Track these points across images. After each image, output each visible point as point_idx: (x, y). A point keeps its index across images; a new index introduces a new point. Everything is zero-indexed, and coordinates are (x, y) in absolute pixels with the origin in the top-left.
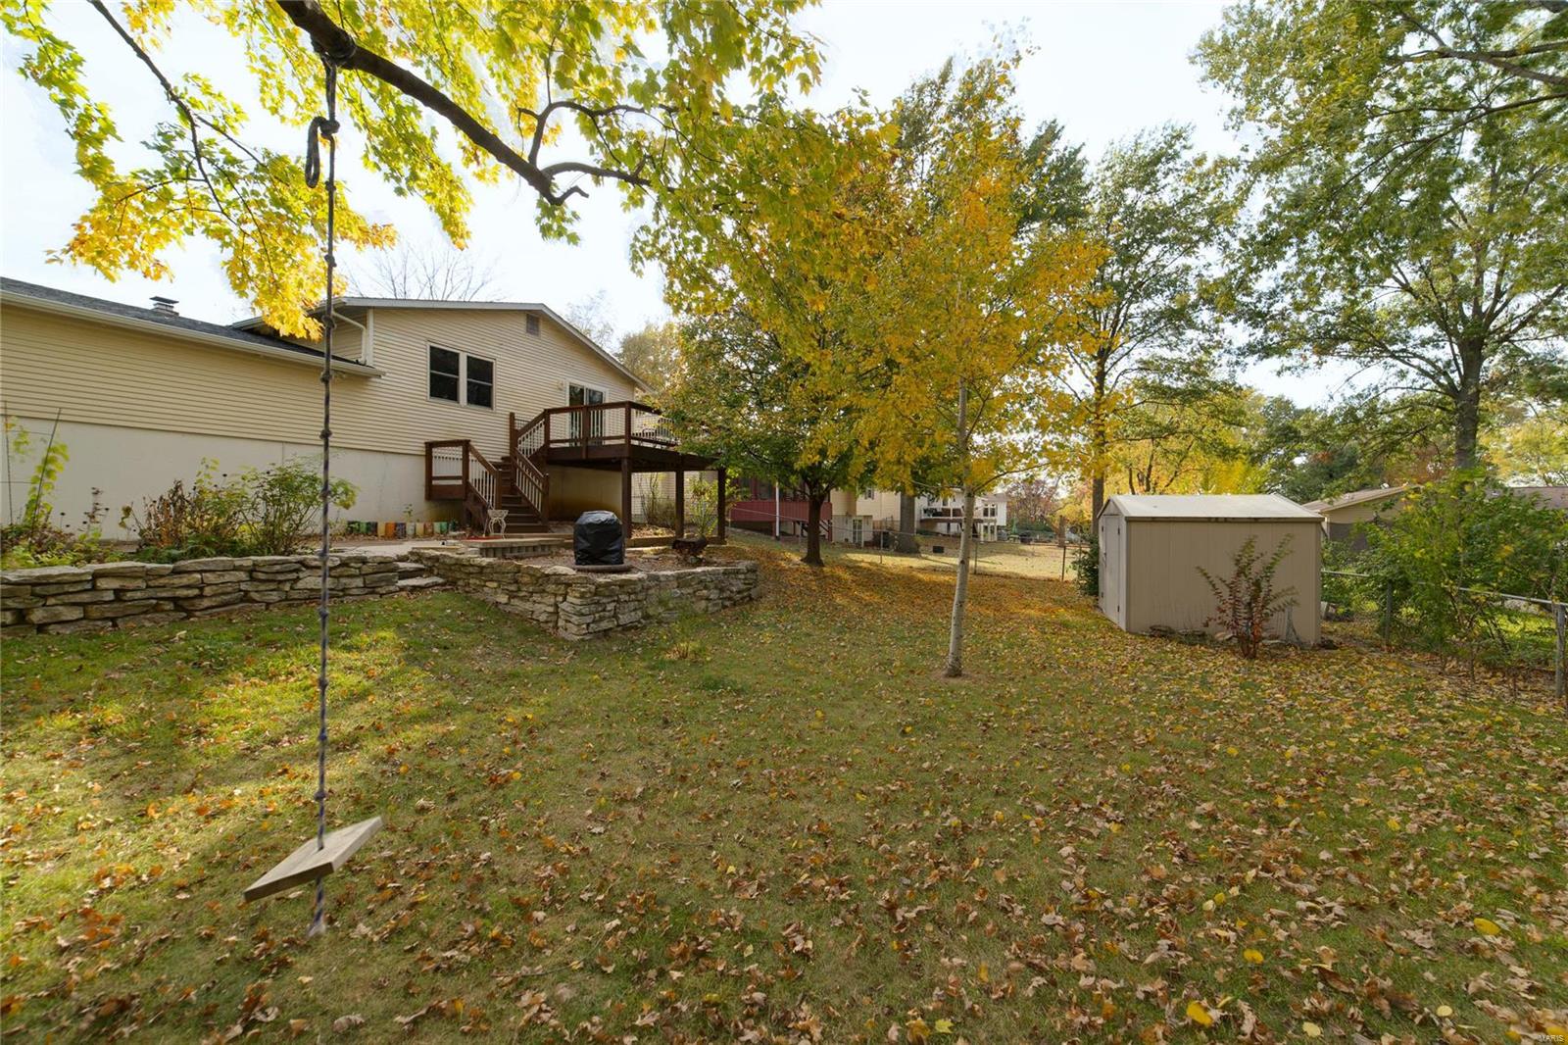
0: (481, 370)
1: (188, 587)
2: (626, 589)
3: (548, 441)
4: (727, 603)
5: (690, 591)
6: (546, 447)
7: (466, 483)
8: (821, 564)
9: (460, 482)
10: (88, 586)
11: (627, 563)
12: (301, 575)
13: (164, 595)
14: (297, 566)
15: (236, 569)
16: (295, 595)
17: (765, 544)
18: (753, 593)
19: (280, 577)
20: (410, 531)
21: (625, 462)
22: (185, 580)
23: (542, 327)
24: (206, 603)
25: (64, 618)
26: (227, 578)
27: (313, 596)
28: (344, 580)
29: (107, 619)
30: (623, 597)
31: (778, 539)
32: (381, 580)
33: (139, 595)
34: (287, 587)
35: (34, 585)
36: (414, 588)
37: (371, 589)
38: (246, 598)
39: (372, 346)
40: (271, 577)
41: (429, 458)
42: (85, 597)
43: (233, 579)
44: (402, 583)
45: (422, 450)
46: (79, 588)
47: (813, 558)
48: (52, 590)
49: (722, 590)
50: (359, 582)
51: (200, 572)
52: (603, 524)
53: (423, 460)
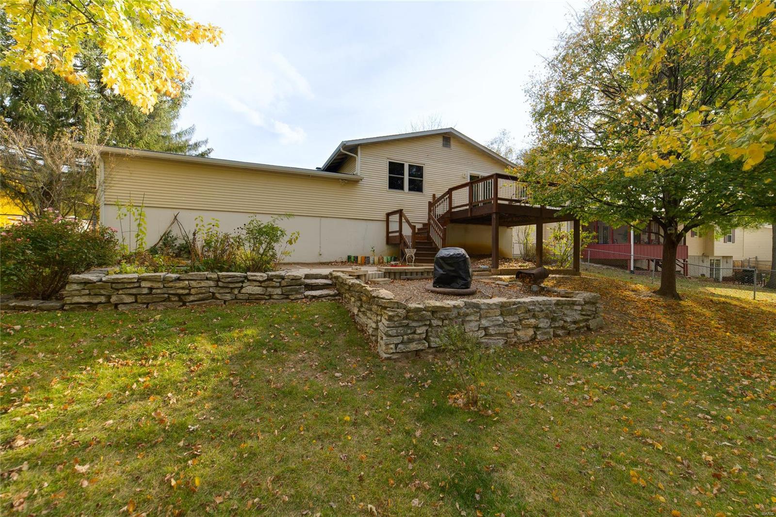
0: (417, 172)
1: (183, 288)
2: (438, 315)
3: (451, 208)
4: (560, 332)
5: (516, 319)
6: (449, 212)
7: (401, 235)
8: (678, 297)
9: (397, 234)
10: (136, 285)
11: (473, 287)
12: (244, 285)
13: (172, 292)
14: (241, 279)
15: (207, 279)
16: (240, 296)
17: (617, 276)
18: (592, 324)
19: (231, 286)
20: (371, 261)
21: (494, 216)
22: (181, 284)
23: (452, 142)
24: (192, 298)
25: (125, 302)
26: (203, 284)
27: (252, 299)
28: (269, 289)
29: (144, 303)
30: (435, 322)
31: (632, 272)
32: (291, 290)
33: (159, 291)
34: (236, 291)
35: (112, 283)
36: (314, 297)
37: (286, 296)
38: (214, 296)
39: (361, 165)
40: (225, 285)
41: (387, 221)
42: (134, 291)
43: (206, 285)
44: (308, 293)
45: (384, 218)
46: (132, 286)
47: (668, 290)
48: (120, 286)
49: (553, 320)
50: (279, 291)
51: (188, 280)
52: (451, 257)
53: (385, 222)
